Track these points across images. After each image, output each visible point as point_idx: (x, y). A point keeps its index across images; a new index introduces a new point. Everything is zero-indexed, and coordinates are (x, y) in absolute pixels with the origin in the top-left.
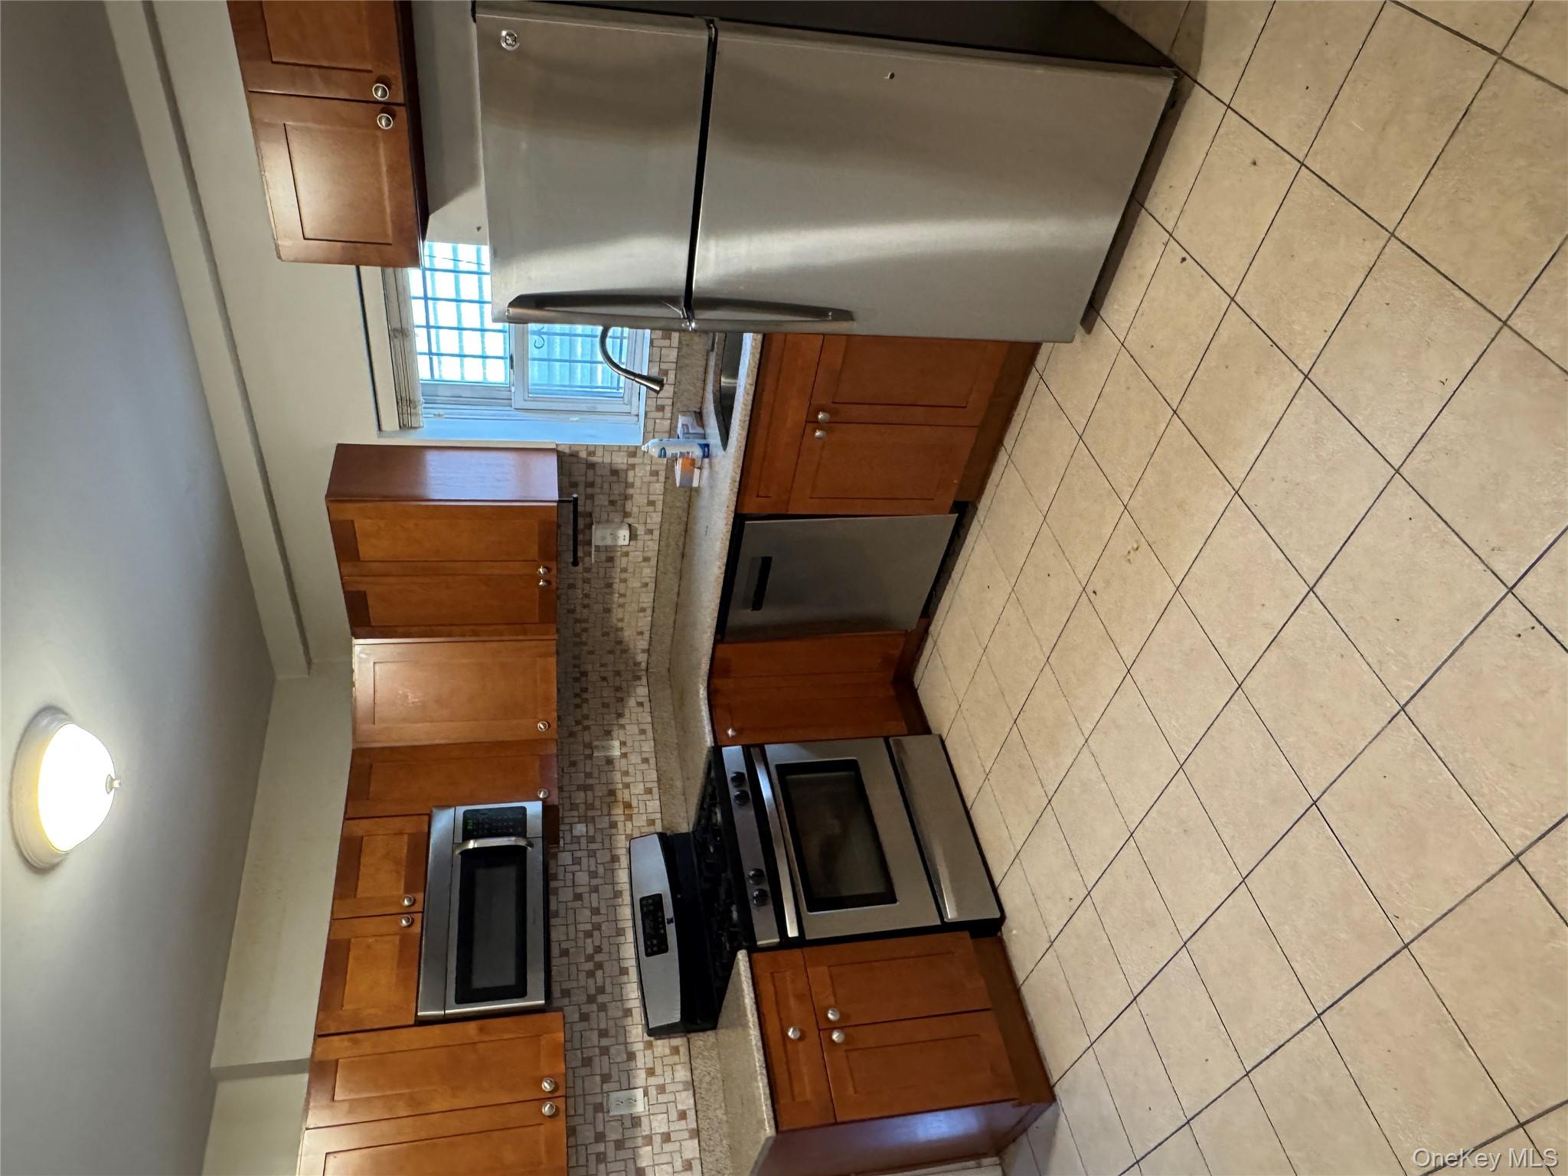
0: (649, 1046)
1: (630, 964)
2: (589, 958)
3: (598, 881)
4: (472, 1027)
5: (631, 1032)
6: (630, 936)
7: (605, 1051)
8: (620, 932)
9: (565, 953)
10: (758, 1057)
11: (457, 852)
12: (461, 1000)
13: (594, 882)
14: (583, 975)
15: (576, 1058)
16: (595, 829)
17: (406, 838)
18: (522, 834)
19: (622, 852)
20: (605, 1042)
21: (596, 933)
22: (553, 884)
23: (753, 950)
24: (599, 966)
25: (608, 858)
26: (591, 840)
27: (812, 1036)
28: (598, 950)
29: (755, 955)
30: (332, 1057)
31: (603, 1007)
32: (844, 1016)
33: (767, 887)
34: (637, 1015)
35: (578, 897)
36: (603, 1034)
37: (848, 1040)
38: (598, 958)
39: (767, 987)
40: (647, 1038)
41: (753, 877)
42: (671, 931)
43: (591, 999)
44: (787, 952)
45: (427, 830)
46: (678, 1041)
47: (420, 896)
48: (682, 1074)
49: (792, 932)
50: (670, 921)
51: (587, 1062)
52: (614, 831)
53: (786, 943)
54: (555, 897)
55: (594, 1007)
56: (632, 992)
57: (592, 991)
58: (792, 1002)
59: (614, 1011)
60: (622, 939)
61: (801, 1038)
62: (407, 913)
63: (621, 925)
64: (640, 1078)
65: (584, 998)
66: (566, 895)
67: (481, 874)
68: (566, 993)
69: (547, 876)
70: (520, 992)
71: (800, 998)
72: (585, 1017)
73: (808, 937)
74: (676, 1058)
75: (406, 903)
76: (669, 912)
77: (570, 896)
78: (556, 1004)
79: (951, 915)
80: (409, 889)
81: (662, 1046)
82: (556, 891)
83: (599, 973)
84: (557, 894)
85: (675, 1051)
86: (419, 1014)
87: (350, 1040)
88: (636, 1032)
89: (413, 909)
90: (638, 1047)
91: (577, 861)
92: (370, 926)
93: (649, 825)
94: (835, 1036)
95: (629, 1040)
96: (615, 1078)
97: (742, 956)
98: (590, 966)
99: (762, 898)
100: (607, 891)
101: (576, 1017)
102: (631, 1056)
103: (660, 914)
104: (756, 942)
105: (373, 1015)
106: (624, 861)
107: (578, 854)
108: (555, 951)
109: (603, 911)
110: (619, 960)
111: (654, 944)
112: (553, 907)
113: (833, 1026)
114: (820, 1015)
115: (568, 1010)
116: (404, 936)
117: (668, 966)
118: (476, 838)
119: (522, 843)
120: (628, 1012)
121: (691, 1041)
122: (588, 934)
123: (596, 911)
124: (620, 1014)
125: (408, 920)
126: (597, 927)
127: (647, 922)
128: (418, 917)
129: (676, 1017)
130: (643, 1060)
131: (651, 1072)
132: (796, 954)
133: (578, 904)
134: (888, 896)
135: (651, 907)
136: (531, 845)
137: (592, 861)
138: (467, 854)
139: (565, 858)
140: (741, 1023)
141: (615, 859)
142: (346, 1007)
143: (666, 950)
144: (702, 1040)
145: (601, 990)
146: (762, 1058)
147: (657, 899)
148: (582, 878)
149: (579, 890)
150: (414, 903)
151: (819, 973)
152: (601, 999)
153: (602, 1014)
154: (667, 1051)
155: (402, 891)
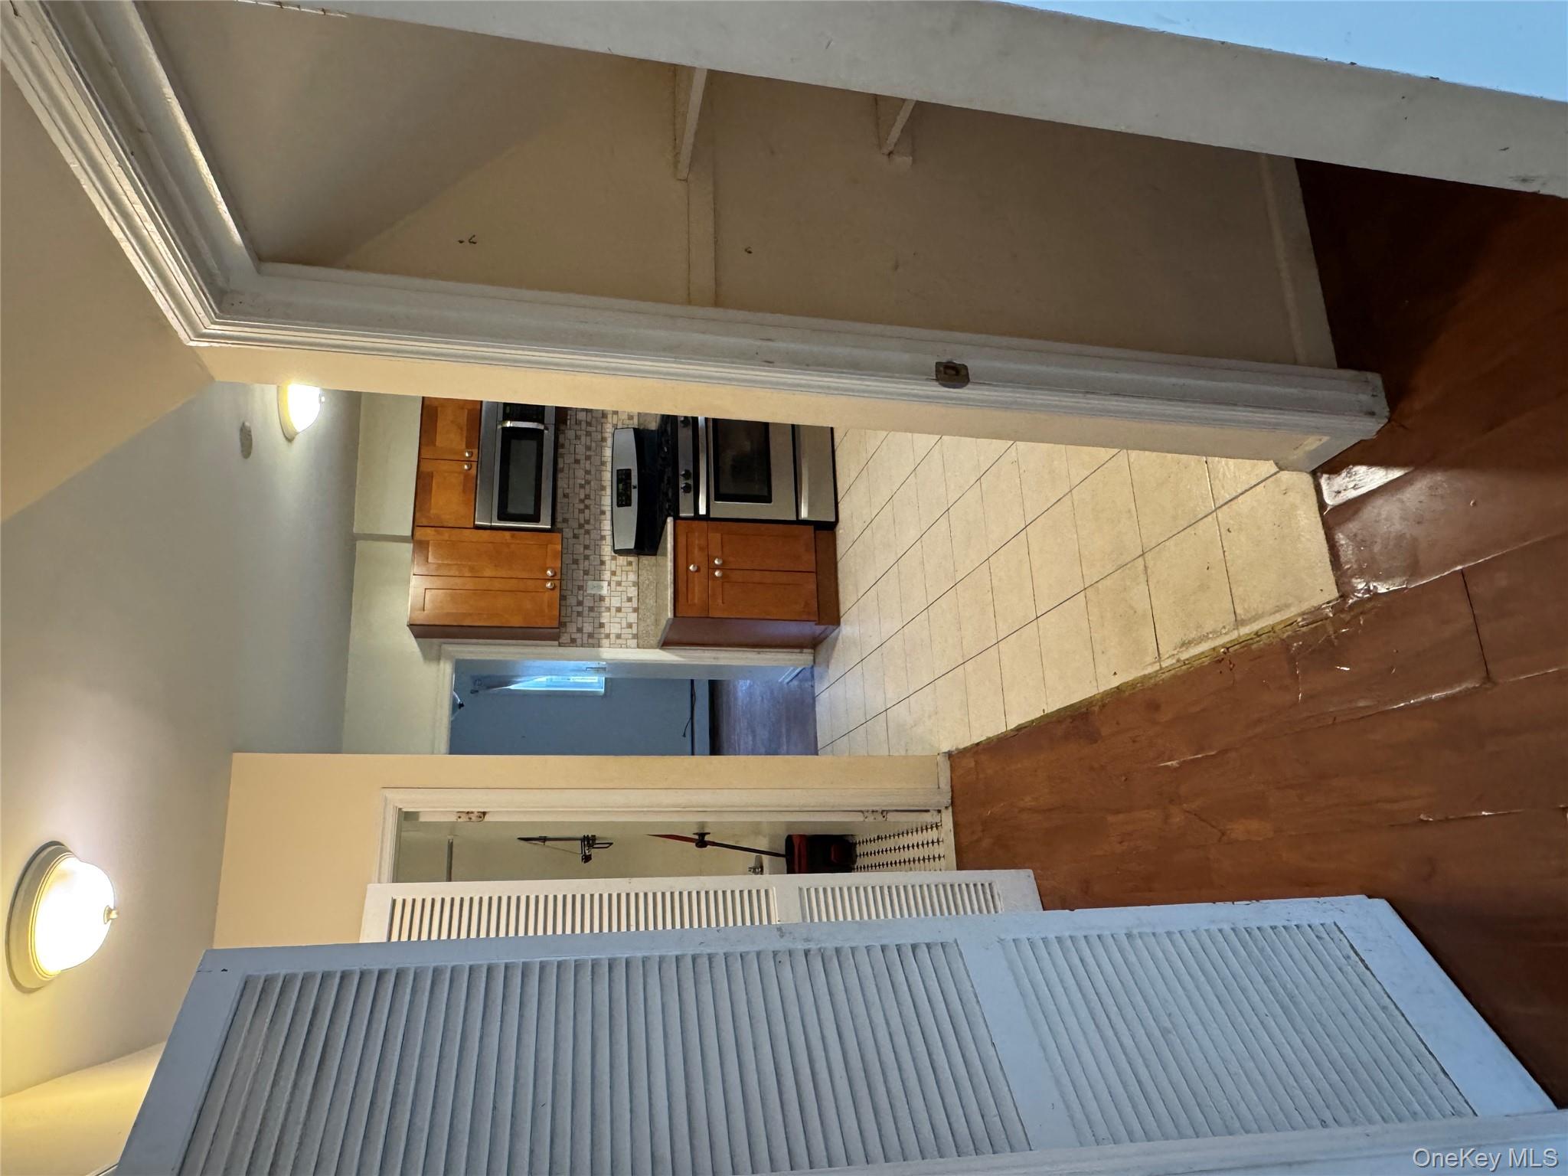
0: (614, 558)
1: (608, 509)
2: (582, 501)
3: (592, 453)
4: (507, 534)
5: (604, 549)
6: (608, 491)
7: (587, 557)
8: (603, 488)
9: (566, 496)
10: (670, 578)
11: (500, 427)
12: (500, 518)
13: (588, 453)
14: (576, 511)
15: (568, 559)
16: (592, 417)
17: (466, 411)
18: (541, 421)
19: (608, 435)
20: (587, 552)
21: (587, 487)
22: (561, 451)
23: (677, 518)
24: (587, 507)
25: (599, 437)
26: (589, 424)
27: (704, 570)
28: (587, 497)
29: (678, 521)
30: (427, 539)
31: (588, 532)
32: (724, 563)
33: (691, 482)
34: (609, 539)
35: (577, 461)
36: (586, 547)
37: (723, 577)
38: (587, 502)
39: (682, 540)
40: (613, 554)
41: (683, 475)
42: (635, 494)
43: (581, 526)
44: (696, 522)
45: (479, 407)
46: (631, 559)
47: (475, 451)
48: (632, 577)
49: (702, 511)
50: (635, 487)
51: (576, 562)
52: (604, 420)
53: (697, 517)
54: (562, 460)
55: (582, 531)
56: (607, 526)
57: (582, 521)
58: (696, 550)
59: (594, 535)
60: (603, 492)
61: (698, 570)
62: (468, 461)
63: (604, 484)
64: (607, 575)
65: (576, 525)
66: (569, 459)
67: (514, 443)
68: (565, 521)
69: (557, 446)
70: (536, 518)
71: (701, 549)
72: (576, 536)
73: (712, 516)
74: (630, 568)
75: (467, 455)
76: (635, 481)
77: (572, 460)
78: (559, 525)
79: (804, 514)
80: (469, 446)
81: (622, 560)
82: (562, 456)
83: (587, 511)
84: (563, 458)
85: (630, 564)
86: (476, 523)
87: (435, 531)
88: (607, 550)
89: (472, 459)
90: (607, 559)
91: (577, 437)
92: (444, 466)
93: (629, 419)
94: (717, 573)
95: (602, 553)
96: (591, 573)
97: (670, 520)
98: (582, 506)
99: (687, 489)
100: (596, 460)
101: (571, 535)
102: (603, 563)
103: (628, 481)
104: (679, 513)
105: (449, 519)
106: (609, 442)
107: (579, 433)
108: (560, 492)
109: (593, 473)
110: (600, 505)
111: (623, 500)
112: (560, 465)
113: (717, 568)
114: (710, 560)
115: (566, 530)
116: (466, 474)
117: (630, 514)
118: (512, 419)
119: (541, 427)
120: (603, 538)
121: (641, 560)
122: (582, 486)
123: (588, 472)
124: (599, 537)
125: (468, 466)
126: (588, 482)
127: (621, 486)
128: (474, 465)
129: (631, 545)
130: (610, 565)
131: (614, 573)
132: (704, 524)
133: (577, 466)
134: (767, 499)
135: (623, 477)
136: (546, 428)
137: (588, 438)
138: (505, 429)
139: (571, 434)
140: (665, 554)
141: (603, 439)
142: (432, 512)
143: (630, 505)
144: (646, 560)
145: (587, 522)
146: (672, 578)
147: (628, 472)
148: (580, 449)
149: (578, 457)
150: (471, 454)
151: (715, 538)
152: (587, 527)
153: (587, 536)
154: (625, 563)
155: (464, 446)
